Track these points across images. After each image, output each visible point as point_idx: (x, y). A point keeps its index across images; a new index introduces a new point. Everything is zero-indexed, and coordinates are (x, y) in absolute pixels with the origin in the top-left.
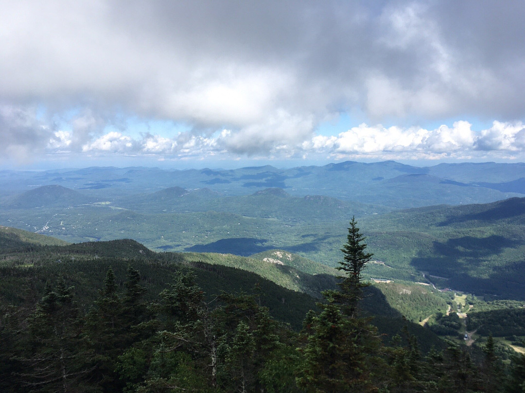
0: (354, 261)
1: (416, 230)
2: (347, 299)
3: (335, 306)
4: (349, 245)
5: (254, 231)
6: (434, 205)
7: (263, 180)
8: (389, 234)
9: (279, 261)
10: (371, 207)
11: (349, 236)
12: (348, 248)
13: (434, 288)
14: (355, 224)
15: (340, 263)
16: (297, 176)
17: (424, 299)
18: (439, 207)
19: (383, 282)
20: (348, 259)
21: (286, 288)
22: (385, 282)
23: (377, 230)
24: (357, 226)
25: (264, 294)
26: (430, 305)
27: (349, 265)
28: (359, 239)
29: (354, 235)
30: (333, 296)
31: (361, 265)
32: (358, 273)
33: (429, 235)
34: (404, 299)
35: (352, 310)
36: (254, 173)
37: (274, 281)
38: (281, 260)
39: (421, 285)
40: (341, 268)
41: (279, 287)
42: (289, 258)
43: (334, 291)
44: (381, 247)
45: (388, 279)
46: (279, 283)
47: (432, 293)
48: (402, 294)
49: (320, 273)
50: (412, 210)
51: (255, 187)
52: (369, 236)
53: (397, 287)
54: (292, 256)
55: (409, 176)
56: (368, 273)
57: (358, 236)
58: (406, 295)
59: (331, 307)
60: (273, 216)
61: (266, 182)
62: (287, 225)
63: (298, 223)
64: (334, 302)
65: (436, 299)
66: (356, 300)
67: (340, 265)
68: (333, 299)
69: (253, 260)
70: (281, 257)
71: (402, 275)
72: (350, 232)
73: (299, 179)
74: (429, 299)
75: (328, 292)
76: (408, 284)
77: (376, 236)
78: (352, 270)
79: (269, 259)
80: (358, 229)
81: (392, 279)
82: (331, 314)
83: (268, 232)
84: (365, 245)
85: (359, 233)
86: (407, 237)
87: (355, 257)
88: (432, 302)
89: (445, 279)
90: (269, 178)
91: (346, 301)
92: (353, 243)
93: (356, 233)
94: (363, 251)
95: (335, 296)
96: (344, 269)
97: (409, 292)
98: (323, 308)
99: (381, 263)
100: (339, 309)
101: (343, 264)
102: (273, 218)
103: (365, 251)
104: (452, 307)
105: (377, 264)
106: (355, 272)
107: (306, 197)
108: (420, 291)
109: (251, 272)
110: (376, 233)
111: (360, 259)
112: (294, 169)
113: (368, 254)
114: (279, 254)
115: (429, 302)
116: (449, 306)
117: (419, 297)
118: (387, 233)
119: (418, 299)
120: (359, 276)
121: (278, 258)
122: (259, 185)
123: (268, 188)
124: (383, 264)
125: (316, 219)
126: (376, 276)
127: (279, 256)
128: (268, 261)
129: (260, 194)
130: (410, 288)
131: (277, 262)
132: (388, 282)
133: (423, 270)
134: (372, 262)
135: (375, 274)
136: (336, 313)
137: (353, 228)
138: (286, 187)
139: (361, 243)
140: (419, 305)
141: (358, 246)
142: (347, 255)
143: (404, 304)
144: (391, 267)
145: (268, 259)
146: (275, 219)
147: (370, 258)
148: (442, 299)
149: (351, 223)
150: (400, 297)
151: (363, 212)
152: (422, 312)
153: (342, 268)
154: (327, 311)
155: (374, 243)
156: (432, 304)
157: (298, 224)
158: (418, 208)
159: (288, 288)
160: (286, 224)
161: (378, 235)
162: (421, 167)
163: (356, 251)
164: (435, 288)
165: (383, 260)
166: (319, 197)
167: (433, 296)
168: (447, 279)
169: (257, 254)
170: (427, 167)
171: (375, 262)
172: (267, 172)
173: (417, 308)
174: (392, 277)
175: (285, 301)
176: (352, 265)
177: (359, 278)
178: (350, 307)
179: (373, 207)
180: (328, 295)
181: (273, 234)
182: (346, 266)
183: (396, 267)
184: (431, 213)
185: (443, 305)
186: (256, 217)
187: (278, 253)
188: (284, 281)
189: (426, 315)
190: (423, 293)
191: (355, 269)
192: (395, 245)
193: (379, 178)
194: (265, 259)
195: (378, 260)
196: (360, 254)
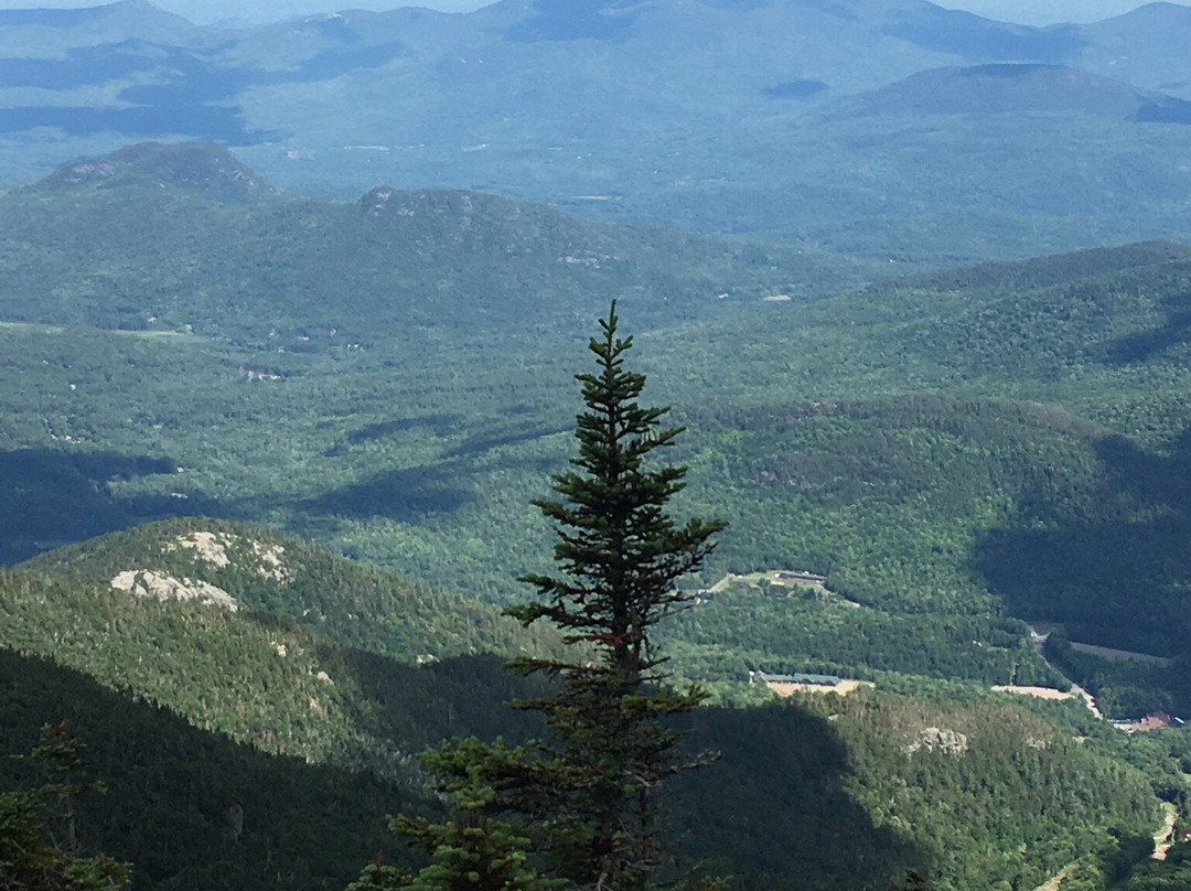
0: (614, 569)
1: (1005, 393)
2: (571, 788)
3: (500, 829)
4: (584, 475)
5: (53, 408)
6: (1104, 244)
7: (106, 95)
8: (854, 415)
9: (208, 588)
10: (756, 258)
11: (586, 421)
12: (577, 489)
13: (1090, 715)
14: (620, 348)
15: (533, 580)
16: (313, 70)
17: (1037, 777)
18: (1135, 256)
19: (813, 688)
20: (577, 555)
21: (250, 748)
22: (826, 690)
23: (782, 393)
24: (629, 364)
25: (101, 786)
26: (1066, 807)
27: (584, 592)
28: (645, 437)
29: (615, 415)
30: (486, 776)
31: (653, 588)
32: (638, 638)
33: (1070, 416)
34: (929, 780)
35: (601, 847)
36: (53, 46)
37: (179, 708)
38: (222, 578)
39: (1020, 700)
40: (536, 612)
41: (215, 743)
42: (268, 566)
43: (497, 749)
44: (805, 493)
45: (844, 676)
46: (208, 719)
47: (1081, 739)
48: (920, 755)
49: (456, 653)
50: (984, 276)
51: (56, 132)
52: (743, 428)
53: (895, 719)
54: (289, 558)
55: (965, 72)
56: (735, 642)
57: (638, 419)
58: (935, 759)
59: (471, 837)
60: (169, 316)
61: (124, 105)
62: (255, 368)
63: (326, 357)
64: (492, 808)
65: (1100, 773)
66: (620, 792)
67: (529, 595)
68: (488, 792)
69: (49, 582)
70: (223, 561)
71: (923, 646)
72: (591, 397)
73: (329, 89)
74: (1061, 777)
75: (459, 754)
76: (951, 695)
77: (782, 430)
78: (602, 622)
79: (148, 576)
80: (638, 383)
81: (867, 671)
82: (473, 876)
83: (141, 416)
84: (673, 474)
85: (643, 402)
86: (953, 429)
87: (617, 545)
88: (1081, 795)
89: (1153, 659)
90: (145, 79)
91: (563, 800)
92: (608, 462)
93: (624, 403)
94: (665, 508)
95: (501, 776)
96: (558, 615)
97: (957, 744)
98: (430, 842)
99: (805, 586)
100: (519, 848)
101: (547, 584)
102: (171, 325)
103: (679, 509)
104: (1184, 813)
105: (784, 590)
106: (618, 628)
107: (369, 200)
108: (1016, 734)
109: (35, 658)
110: (783, 410)
111: (648, 554)
112: (300, 24)
113: (696, 523)
114: (207, 544)
115: (1065, 790)
116: (1168, 807)
117: (1010, 768)
118: (842, 408)
119: (1004, 777)
120: (642, 655)
121: (198, 570)
122: (80, 121)
123: (132, 141)
124: (818, 586)
125: (433, 334)
126: (775, 659)
127: (208, 556)
128: (140, 591)
129: (88, 178)
130: (961, 717)
131: (194, 592)
132: (844, 687)
133: (1036, 618)
134: (756, 577)
135: (769, 645)
136: (501, 868)
137: (609, 374)
138: (247, 140)
139: (650, 465)
140: (1007, 812)
141: (637, 479)
142: (572, 531)
143: (926, 810)
144: (864, 603)
145: (139, 579)
146: (185, 336)
147: (701, 547)
148: (1131, 771)
149: (593, 347)
150: (909, 769)
151: (706, 285)
152: (1023, 848)
153: (545, 611)
154: (455, 858)
155: (769, 466)
156: (1078, 804)
157: (322, 362)
158: (1013, 267)
159: (263, 747)
160: (248, 367)
161: (790, 421)
162: (1041, 24)
163: (623, 507)
164: (1097, 714)
165: (820, 567)
166: (452, 200)
167: (1087, 755)
168: (1163, 662)
169: (76, 546)
170: (1066, 27)
171: (774, 578)
172: (132, 42)
173: (998, 830)
174: (868, 661)
175: (250, 822)
176: (598, 590)
177: (643, 666)
178: (588, 832)
179: (765, 261)
180: (460, 772)
181: (171, 423)
182: (568, 601)
183: (889, 601)
184: (1086, 293)
185: (1135, 806)
186: (63, 320)
187: (203, 539)
188: (241, 708)
189: (1044, 865)
190: (1030, 741)
191: (620, 612)
192: (887, 478)
193: (804, 89)
194: (123, 581)
195: (788, 567)
196: (648, 523)
